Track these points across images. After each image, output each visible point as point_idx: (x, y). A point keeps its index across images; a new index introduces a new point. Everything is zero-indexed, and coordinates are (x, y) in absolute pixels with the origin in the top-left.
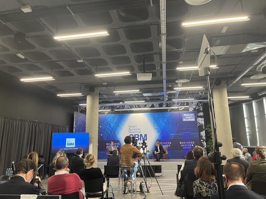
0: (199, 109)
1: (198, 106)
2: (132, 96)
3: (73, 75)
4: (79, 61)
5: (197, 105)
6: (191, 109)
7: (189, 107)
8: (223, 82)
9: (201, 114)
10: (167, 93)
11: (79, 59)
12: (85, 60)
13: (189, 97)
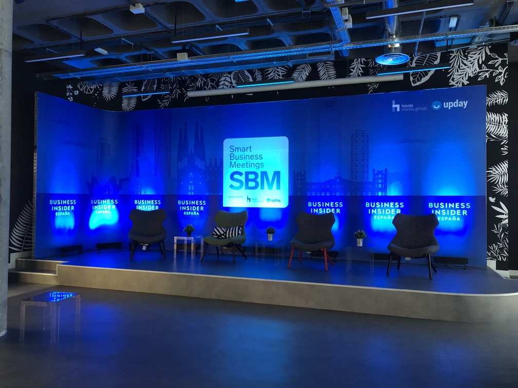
0: (492, 78)
1: (489, 67)
5: (485, 62)
6: (459, 81)
9: (501, 98)
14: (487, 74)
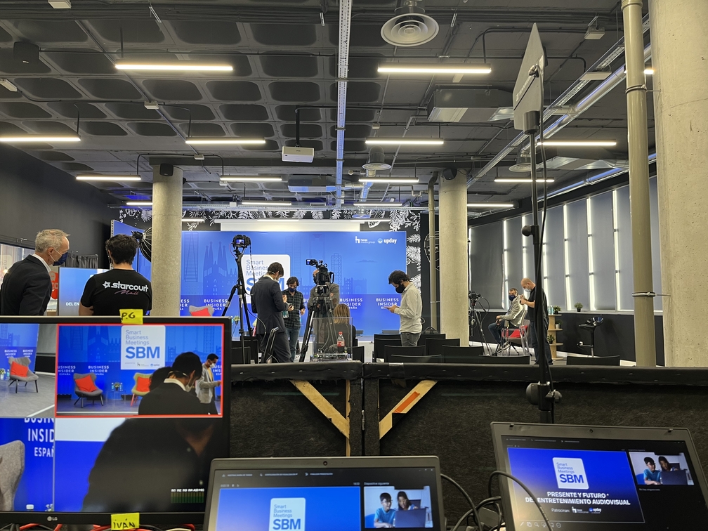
0: (412, 226)
1: (410, 220)
2: (260, 189)
3: (125, 134)
4: (148, 107)
5: (408, 217)
6: (395, 227)
7: (389, 220)
8: (461, 173)
9: (416, 238)
10: (344, 188)
11: (150, 101)
12: (164, 105)
13: (392, 200)
14: (410, 224)
